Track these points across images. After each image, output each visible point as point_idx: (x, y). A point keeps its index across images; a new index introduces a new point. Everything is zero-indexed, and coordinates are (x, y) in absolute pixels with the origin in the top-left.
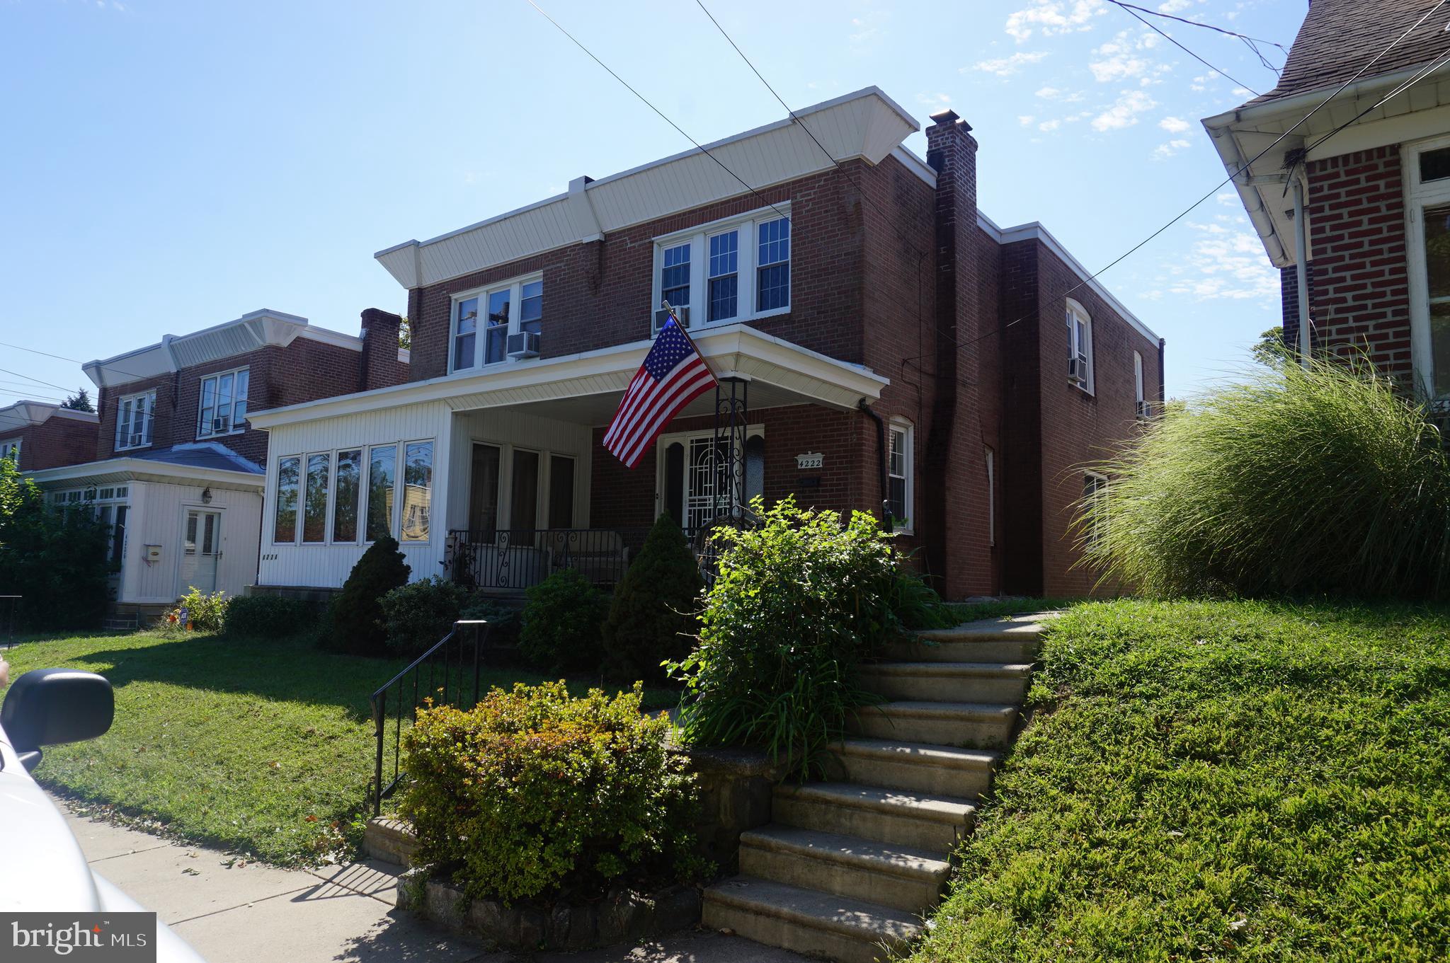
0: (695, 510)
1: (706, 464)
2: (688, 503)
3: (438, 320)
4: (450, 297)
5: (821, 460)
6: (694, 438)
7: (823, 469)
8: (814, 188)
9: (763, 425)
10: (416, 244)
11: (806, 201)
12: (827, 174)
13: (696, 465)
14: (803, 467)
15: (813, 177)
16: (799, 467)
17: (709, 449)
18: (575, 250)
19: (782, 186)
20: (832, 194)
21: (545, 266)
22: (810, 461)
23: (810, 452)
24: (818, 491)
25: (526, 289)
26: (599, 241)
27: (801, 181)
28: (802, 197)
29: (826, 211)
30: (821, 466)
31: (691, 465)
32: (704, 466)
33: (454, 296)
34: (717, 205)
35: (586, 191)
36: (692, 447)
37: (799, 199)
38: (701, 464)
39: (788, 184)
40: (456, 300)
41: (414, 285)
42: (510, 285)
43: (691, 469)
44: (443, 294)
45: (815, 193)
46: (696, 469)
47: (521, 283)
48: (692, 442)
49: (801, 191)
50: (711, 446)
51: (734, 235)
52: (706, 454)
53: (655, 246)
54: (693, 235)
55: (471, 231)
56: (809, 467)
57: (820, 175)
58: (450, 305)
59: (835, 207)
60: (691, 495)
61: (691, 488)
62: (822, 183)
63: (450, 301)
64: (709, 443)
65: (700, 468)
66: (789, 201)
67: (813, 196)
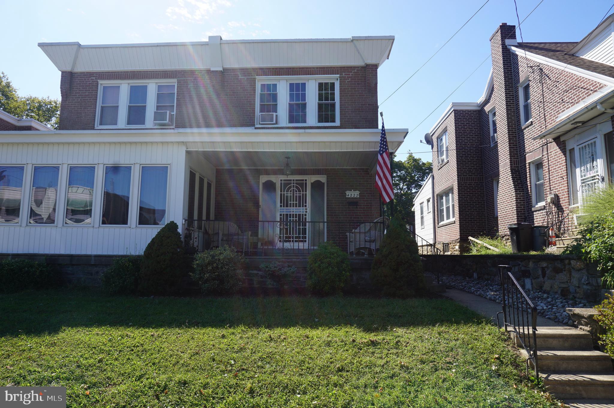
0: (284, 214)
1: (291, 192)
2: (279, 211)
3: (87, 94)
4: (98, 82)
5: (358, 194)
6: (283, 179)
7: (359, 198)
8: (351, 72)
9: (326, 176)
10: (79, 45)
11: (347, 77)
12: (358, 67)
13: (284, 192)
14: (349, 197)
15: (351, 67)
16: (347, 197)
17: (292, 185)
18: (202, 73)
19: (334, 68)
20: (361, 77)
21: (178, 77)
22: (353, 194)
23: (353, 190)
24: (357, 208)
25: (160, 87)
26: (221, 71)
27: (344, 67)
28: (345, 75)
29: (358, 84)
30: (358, 197)
31: (281, 191)
32: (289, 193)
33: (100, 82)
34: (297, 68)
35: (220, 44)
36: (281, 183)
37: (344, 75)
38: (287, 191)
39: (337, 67)
40: (101, 84)
41: (68, 69)
42: (149, 83)
43: (281, 194)
44: (92, 79)
45: (352, 75)
46: (284, 194)
47: (156, 83)
48: (281, 180)
49: (345, 72)
50: (294, 183)
51: (304, 85)
52: (290, 187)
53: (257, 80)
54: (280, 80)
55: (128, 47)
56: (352, 197)
57: (355, 67)
58: (97, 86)
59: (363, 83)
60: (281, 206)
61: (281, 203)
62: (356, 71)
63: (98, 84)
64: (292, 182)
65: (286, 194)
66: (339, 75)
67: (351, 76)
